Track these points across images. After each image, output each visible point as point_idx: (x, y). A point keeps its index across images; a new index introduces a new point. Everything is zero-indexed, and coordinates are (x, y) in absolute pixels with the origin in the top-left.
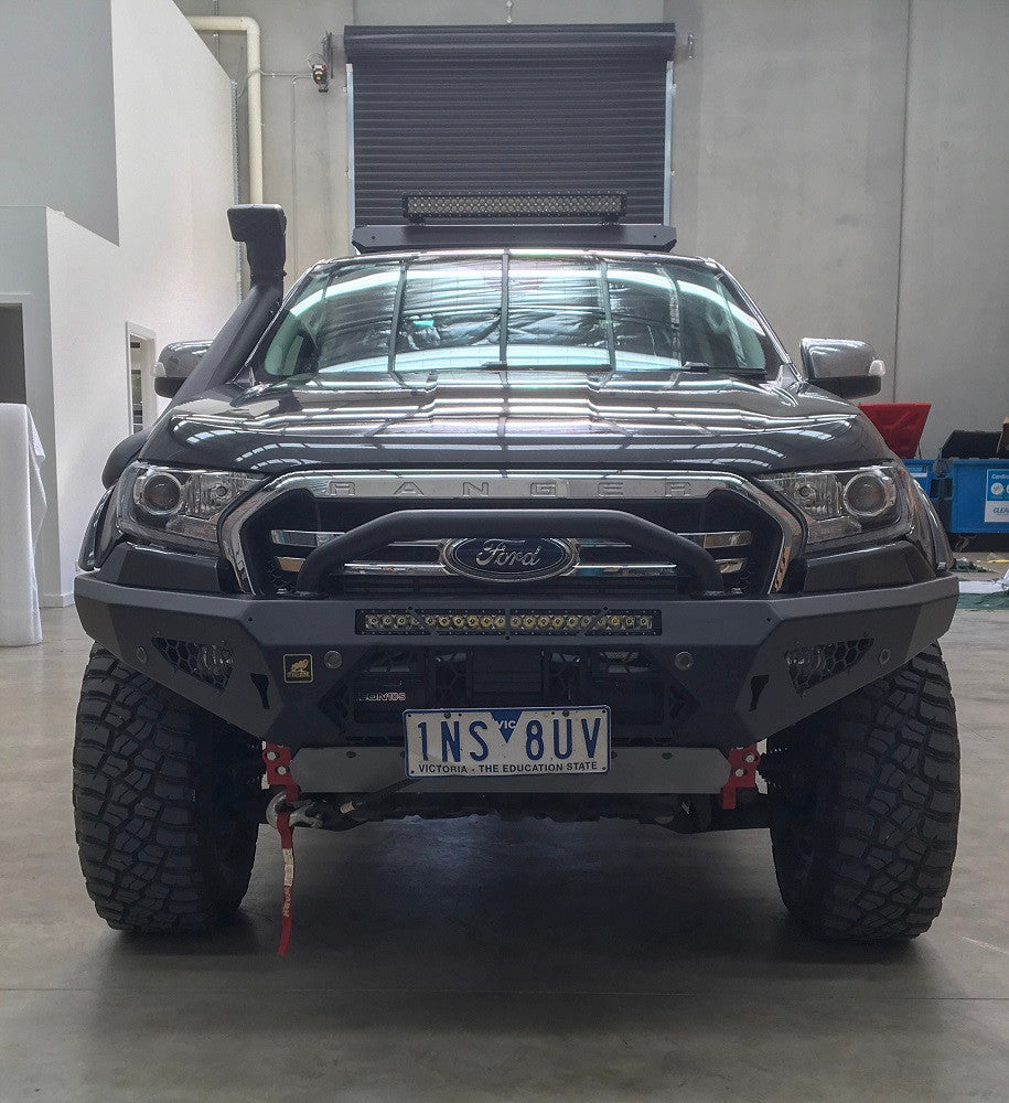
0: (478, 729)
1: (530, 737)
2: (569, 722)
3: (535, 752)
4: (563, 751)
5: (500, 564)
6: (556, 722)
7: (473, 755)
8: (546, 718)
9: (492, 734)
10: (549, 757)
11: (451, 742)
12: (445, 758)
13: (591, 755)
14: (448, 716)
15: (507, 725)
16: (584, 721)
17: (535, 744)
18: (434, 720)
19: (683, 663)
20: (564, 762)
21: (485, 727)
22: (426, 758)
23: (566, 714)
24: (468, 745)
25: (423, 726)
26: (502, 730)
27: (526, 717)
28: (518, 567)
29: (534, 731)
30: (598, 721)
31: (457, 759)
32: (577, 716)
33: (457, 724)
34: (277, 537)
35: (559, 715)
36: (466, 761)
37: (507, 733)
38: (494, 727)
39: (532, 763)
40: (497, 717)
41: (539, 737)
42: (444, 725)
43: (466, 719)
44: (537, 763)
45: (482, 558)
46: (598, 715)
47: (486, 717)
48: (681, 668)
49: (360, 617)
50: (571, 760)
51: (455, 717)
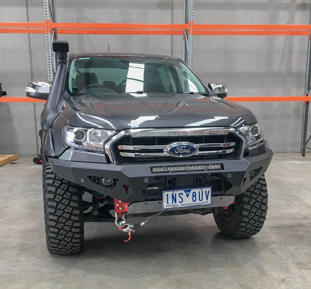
0: (181, 195)
1: (193, 196)
2: (202, 192)
3: (194, 200)
4: (201, 199)
5: (181, 153)
6: (199, 192)
7: (179, 202)
8: (197, 191)
9: (184, 196)
10: (198, 201)
11: (174, 199)
12: (173, 203)
13: (207, 200)
14: (173, 192)
15: (188, 193)
16: (206, 191)
17: (194, 198)
18: (170, 193)
19: (230, 176)
20: (201, 202)
21: (182, 194)
22: (168, 203)
23: (201, 190)
24: (178, 199)
25: (167, 195)
26: (186, 195)
27: (192, 191)
28: (185, 153)
29: (194, 194)
30: (209, 191)
31: (176, 203)
32: (204, 190)
33: (176, 194)
34: (120, 147)
35: (200, 190)
36: (178, 203)
37: (188, 196)
38: (185, 194)
39: (194, 202)
40: (185, 191)
41: (195, 196)
42: (173, 194)
43: (177, 192)
44: (195, 202)
45: (177, 151)
46: (209, 189)
47: (183, 192)
48: (229, 177)
49: (152, 168)
51: (175, 192)
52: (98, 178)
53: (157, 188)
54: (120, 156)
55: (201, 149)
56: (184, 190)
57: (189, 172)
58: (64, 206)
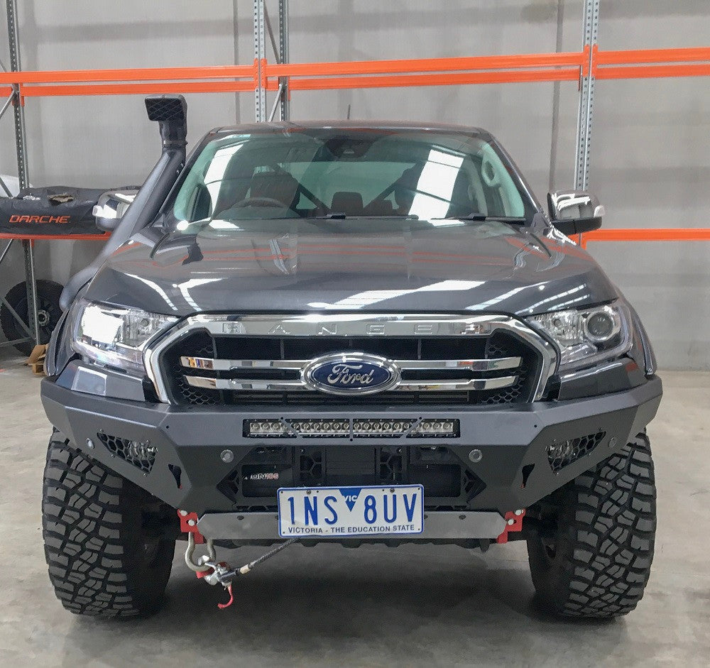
0: (330, 502)
1: (367, 507)
2: (395, 496)
3: (371, 518)
4: (390, 517)
5: (345, 382)
6: (385, 497)
7: (327, 520)
8: (378, 493)
9: (340, 504)
10: (380, 522)
11: (311, 512)
12: (307, 523)
13: (410, 519)
14: (309, 493)
15: (351, 498)
16: (405, 496)
17: (370, 512)
18: (299, 495)
19: (475, 458)
20: (391, 525)
21: (335, 500)
22: (293, 523)
23: (392, 491)
24: (323, 513)
25: (291, 500)
26: (347, 502)
27: (365, 492)
28: (357, 384)
29: (370, 503)
30: (414, 496)
31: (316, 523)
32: (400, 491)
33: (315, 498)
34: (185, 361)
35: (387, 492)
36: (322, 524)
37: (351, 505)
38: (342, 500)
39: (369, 526)
40: (344, 493)
41: (373, 507)
42: (307, 499)
43: (321, 494)
44: (372, 525)
45: (333, 378)
46: (415, 491)
47: (336, 493)
48: (475, 461)
49: (246, 424)
50: (396, 523)
51: (314, 493)
52: (118, 442)
53: (276, 476)
54: (187, 385)
55: (407, 375)
56: (340, 489)
57: (351, 440)
58: (83, 502)
